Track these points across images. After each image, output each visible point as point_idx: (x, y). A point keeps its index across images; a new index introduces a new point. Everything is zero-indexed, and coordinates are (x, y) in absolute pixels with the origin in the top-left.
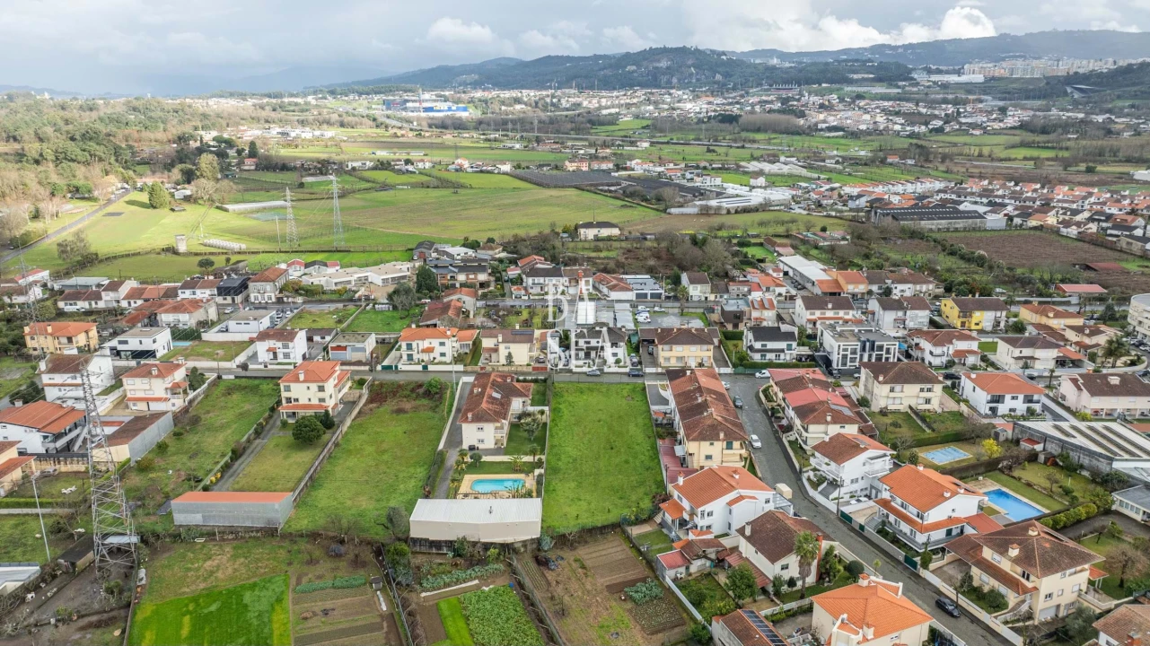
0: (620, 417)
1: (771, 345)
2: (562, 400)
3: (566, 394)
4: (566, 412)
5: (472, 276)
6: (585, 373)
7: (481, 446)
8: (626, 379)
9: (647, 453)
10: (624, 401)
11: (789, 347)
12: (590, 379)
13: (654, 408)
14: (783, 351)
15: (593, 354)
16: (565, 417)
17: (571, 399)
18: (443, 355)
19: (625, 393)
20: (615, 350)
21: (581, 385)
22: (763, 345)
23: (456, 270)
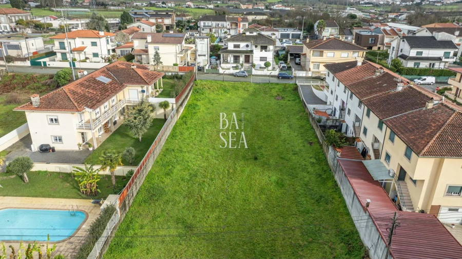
0: (268, 116)
1: (427, 53)
2: (203, 96)
3: (207, 92)
4: (202, 108)
5: (160, 20)
6: (232, 75)
7: (58, 147)
8: (275, 80)
9: (311, 169)
10: (274, 101)
11: (447, 55)
12: (237, 79)
13: (311, 107)
14: (439, 59)
15: (242, 59)
16: (199, 115)
17: (212, 96)
18: (96, 55)
19: (274, 92)
20: (264, 54)
21: (226, 83)
22: (418, 53)
23: (149, 16)
